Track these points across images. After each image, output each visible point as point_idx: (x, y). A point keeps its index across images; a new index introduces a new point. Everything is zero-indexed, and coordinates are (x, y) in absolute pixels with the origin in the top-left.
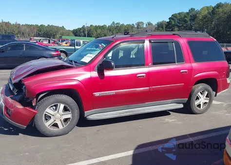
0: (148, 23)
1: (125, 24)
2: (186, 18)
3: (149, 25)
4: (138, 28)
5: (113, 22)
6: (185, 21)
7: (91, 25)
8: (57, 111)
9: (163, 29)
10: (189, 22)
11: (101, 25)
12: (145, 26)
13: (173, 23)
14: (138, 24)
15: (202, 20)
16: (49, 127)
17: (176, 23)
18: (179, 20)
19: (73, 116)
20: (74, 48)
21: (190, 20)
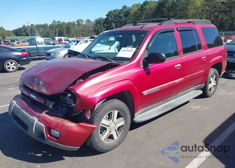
0: (87, 20)
1: (66, 22)
2: (120, 15)
3: (88, 22)
4: (78, 25)
5: (54, 21)
6: (120, 17)
7: (32, 25)
8: (112, 120)
9: (101, 25)
10: (123, 18)
11: (42, 24)
12: (84, 23)
13: (110, 19)
14: (78, 21)
15: (134, 16)
16: (105, 142)
17: (113, 19)
18: (115, 16)
19: (126, 122)
20: (36, 46)
21: (125, 16)
